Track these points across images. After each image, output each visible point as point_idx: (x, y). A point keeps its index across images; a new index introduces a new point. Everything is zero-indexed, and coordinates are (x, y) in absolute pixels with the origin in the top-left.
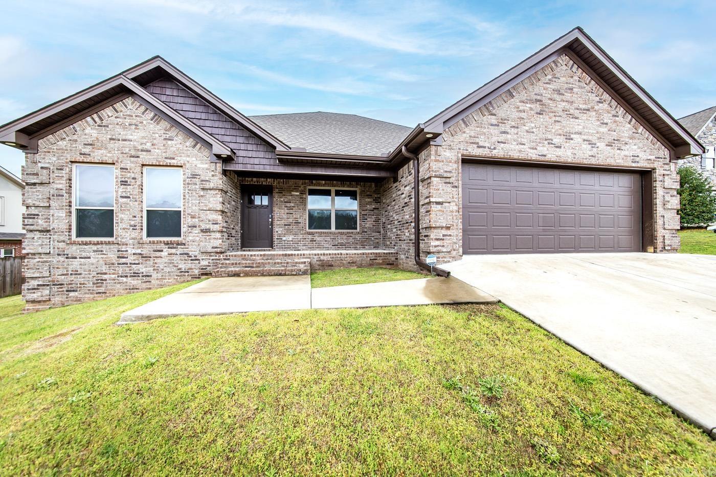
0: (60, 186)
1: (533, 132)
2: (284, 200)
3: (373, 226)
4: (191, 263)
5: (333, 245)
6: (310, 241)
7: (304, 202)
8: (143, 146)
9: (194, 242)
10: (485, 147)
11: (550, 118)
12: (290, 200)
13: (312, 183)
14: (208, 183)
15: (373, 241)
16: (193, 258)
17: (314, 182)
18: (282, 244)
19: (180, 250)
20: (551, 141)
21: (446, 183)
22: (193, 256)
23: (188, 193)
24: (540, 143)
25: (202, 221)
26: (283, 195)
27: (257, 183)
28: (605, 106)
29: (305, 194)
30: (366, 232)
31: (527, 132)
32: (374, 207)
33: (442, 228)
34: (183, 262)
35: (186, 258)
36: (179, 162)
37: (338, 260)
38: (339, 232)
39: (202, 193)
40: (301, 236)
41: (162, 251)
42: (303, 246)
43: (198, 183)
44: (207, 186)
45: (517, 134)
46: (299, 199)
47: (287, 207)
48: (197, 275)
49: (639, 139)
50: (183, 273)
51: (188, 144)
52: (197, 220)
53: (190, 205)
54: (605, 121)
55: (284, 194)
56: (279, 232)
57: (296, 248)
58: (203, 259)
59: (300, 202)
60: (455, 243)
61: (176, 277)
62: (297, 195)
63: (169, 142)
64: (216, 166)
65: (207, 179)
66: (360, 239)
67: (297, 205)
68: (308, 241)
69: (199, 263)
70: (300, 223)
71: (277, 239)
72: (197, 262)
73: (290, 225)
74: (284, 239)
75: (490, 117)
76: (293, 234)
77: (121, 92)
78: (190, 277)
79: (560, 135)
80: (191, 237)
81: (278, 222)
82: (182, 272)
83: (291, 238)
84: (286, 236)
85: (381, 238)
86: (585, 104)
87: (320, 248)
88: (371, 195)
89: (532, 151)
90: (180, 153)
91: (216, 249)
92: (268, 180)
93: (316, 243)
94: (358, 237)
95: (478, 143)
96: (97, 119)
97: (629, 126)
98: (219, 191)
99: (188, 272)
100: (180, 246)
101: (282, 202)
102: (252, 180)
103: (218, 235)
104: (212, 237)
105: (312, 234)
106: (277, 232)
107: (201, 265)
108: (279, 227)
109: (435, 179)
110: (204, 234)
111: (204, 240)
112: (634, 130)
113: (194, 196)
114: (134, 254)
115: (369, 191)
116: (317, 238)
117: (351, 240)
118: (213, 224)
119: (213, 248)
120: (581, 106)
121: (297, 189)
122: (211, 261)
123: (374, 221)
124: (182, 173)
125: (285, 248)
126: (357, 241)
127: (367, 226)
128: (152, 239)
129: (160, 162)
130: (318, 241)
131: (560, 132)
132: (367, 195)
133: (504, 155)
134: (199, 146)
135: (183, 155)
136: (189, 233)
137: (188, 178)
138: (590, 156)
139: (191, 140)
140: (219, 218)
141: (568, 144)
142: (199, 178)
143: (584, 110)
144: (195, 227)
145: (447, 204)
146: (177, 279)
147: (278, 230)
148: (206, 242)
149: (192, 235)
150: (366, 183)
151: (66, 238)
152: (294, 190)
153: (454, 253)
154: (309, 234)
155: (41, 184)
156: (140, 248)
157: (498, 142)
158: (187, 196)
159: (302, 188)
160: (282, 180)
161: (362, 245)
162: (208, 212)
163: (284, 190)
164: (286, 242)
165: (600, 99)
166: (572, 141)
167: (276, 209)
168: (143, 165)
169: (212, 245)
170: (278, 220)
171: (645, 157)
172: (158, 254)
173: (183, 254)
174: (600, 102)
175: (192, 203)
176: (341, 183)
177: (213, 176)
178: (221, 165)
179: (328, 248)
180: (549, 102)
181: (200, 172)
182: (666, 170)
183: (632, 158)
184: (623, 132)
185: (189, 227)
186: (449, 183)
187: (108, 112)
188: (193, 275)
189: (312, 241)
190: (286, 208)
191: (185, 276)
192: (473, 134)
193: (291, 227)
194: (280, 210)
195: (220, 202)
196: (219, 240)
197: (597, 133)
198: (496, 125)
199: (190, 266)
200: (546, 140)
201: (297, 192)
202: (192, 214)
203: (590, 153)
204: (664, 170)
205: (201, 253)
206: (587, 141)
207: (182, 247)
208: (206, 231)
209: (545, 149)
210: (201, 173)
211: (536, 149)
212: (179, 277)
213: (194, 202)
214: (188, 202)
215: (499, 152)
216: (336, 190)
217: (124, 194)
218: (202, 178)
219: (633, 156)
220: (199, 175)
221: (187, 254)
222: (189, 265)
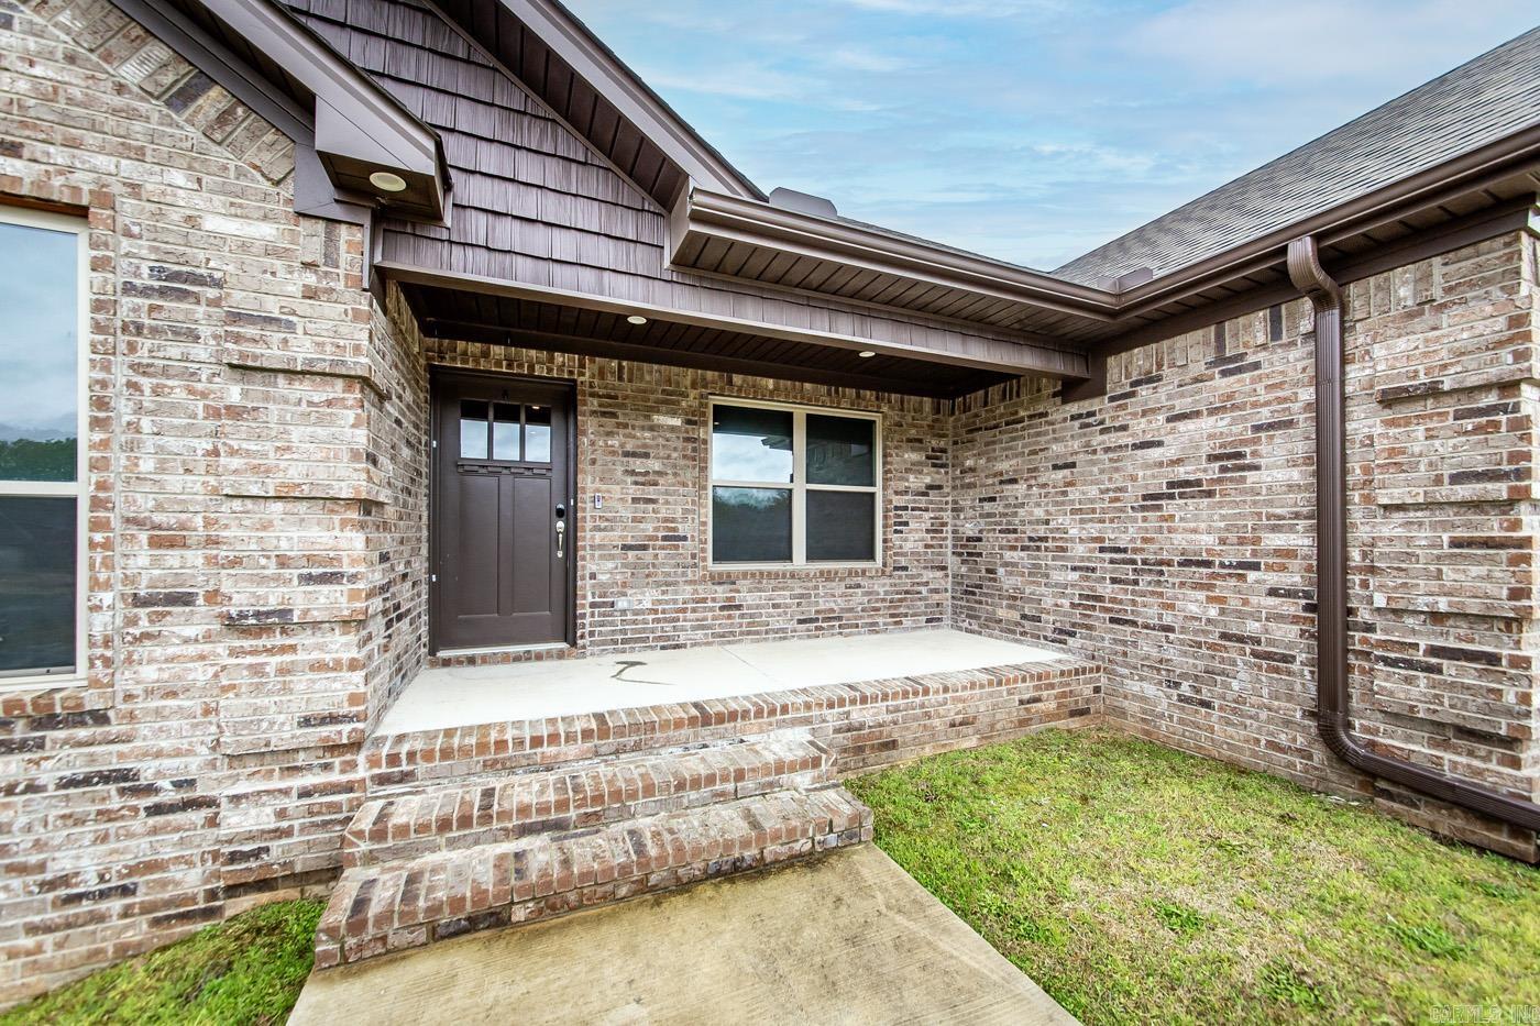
2: (622, 446)
3: (927, 546)
4: (155, 831)
5: (801, 622)
6: (722, 608)
7: (698, 457)
9: (174, 694)
12: (645, 446)
13: (730, 382)
14: (276, 337)
15: (925, 599)
16: (170, 796)
17: (737, 379)
18: (612, 623)
19: (63, 756)
22: (165, 784)
23: (131, 385)
25: (236, 562)
26: (618, 425)
27: (510, 366)
29: (705, 424)
30: (906, 568)
32: (928, 480)
34: (87, 833)
35: (115, 803)
36: (57, 181)
37: (915, 719)
38: (822, 573)
39: (234, 393)
40: (686, 592)
42: (694, 628)
43: (205, 331)
44: (271, 352)
46: (680, 444)
47: (633, 473)
48: (193, 900)
50: (86, 906)
51: (132, 72)
52: (195, 557)
53: (147, 465)
55: (620, 420)
56: (603, 578)
57: (668, 638)
58: (236, 799)
59: (685, 457)
61: (29, 942)
62: (673, 429)
64: (330, 240)
65: (272, 307)
66: (886, 593)
67: (675, 466)
68: (712, 609)
69: (213, 822)
70: (685, 538)
71: (593, 605)
72: (197, 816)
73: (644, 548)
74: (622, 604)
76: (658, 584)
78: (143, 923)
80: (148, 667)
81: (598, 535)
82: (79, 897)
83: (647, 598)
84: (630, 592)
85: (949, 587)
87: (757, 633)
88: (920, 441)
90: (64, 120)
91: (327, 731)
92: (559, 358)
93: (742, 616)
94: (881, 587)
98: (348, 389)
99: (126, 891)
100: (61, 734)
101: (614, 453)
102: (486, 355)
103: (342, 645)
104: (301, 656)
105: (728, 580)
106: (593, 576)
107: (223, 832)
108: (602, 557)
110: (247, 643)
111: (244, 680)
113: (173, 409)
115: (915, 426)
116: (747, 597)
117: (859, 598)
118: (308, 579)
119: (306, 722)
121: (673, 403)
122: (291, 803)
123: (928, 531)
124: (84, 254)
125: (624, 641)
126: (877, 601)
127: (908, 547)
130: (749, 607)
132: (909, 440)
134: (213, 100)
135: (91, 138)
136: (138, 639)
137: (129, 288)
139: (160, 52)
140: (350, 543)
142: (215, 303)
144: (186, 600)
146: (39, 949)
147: (596, 569)
148: (257, 689)
149: (158, 652)
150: (906, 397)
152: (663, 408)
154: (719, 580)
158: (124, 409)
159: (691, 401)
160: (614, 364)
161: (892, 616)
162: (278, 506)
163: (622, 406)
164: (630, 617)
167: (588, 482)
169: (300, 708)
170: (597, 529)
173: (87, 781)
175: (160, 449)
176: (829, 394)
177: (310, 294)
178: (362, 236)
179: (783, 630)
181: (220, 264)
185: (138, 601)
188: (168, 904)
189: (730, 606)
190: (629, 479)
191: (100, 918)
193: (648, 556)
194: (604, 487)
195: (355, 456)
196: (346, 675)
199: (140, 848)
201: (673, 413)
202: (158, 518)
205: (222, 763)
207: (82, 733)
208: (257, 625)
210: (230, 268)
212: (49, 940)
213: (171, 443)
214: (131, 447)
216: (809, 417)
218: (239, 299)
220: (218, 284)
221: (123, 776)
222: (138, 841)
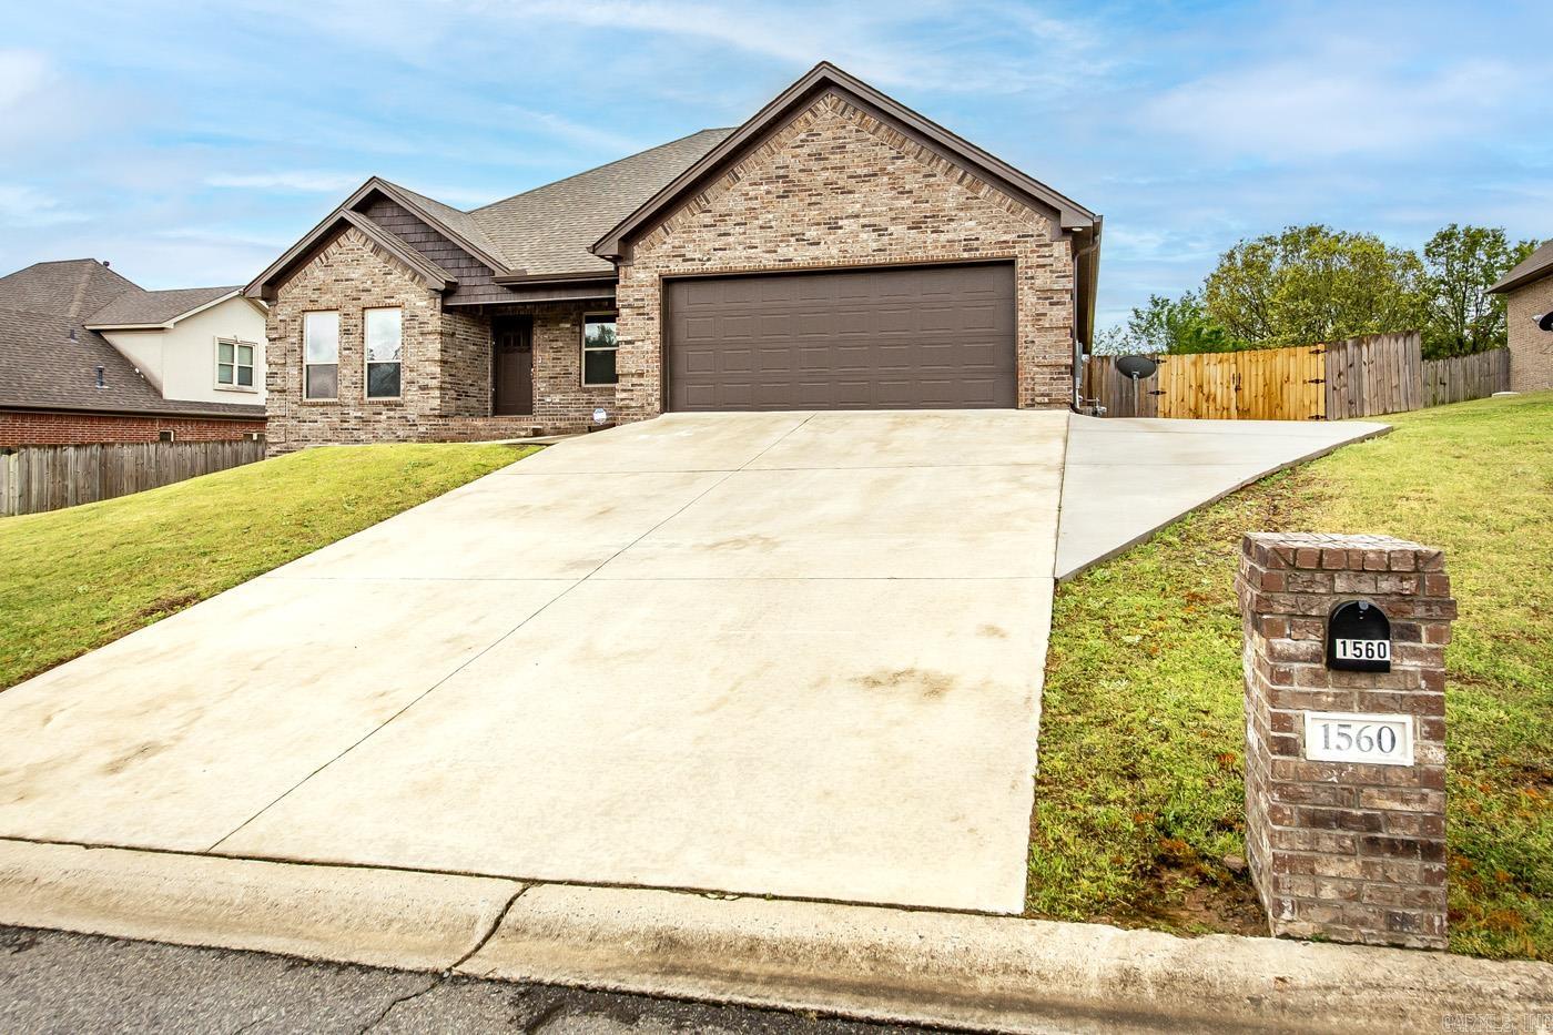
0: (294, 340)
1: (771, 227)
2: (549, 337)
4: (409, 430)
6: (586, 403)
7: (577, 339)
8: (365, 285)
9: (412, 402)
10: (694, 260)
11: (801, 200)
12: (557, 337)
14: (427, 326)
16: (411, 423)
18: (545, 407)
19: (398, 413)
20: (801, 237)
21: (638, 314)
22: (411, 420)
23: (407, 339)
24: (781, 241)
25: (421, 374)
26: (548, 331)
27: (513, 313)
28: (910, 161)
29: (579, 325)
31: (761, 227)
33: (633, 375)
34: (402, 428)
35: (405, 423)
36: (398, 302)
39: (421, 339)
40: (574, 396)
41: (380, 414)
42: (575, 411)
43: (416, 326)
44: (425, 330)
45: (745, 233)
46: (570, 335)
47: (553, 348)
49: (980, 208)
51: (407, 277)
52: (415, 374)
53: (409, 355)
54: (907, 188)
55: (548, 328)
56: (541, 389)
57: (566, 415)
58: (421, 423)
59: (572, 340)
60: (651, 395)
62: (567, 329)
63: (389, 277)
64: (435, 302)
65: (426, 320)
68: (582, 403)
70: (572, 374)
71: (538, 400)
72: (415, 428)
73: (557, 378)
74: (548, 400)
75: (702, 215)
76: (561, 393)
77: (341, 226)
79: (819, 224)
80: (409, 394)
81: (540, 373)
83: (557, 398)
84: (551, 395)
86: (869, 165)
89: (768, 255)
90: (399, 289)
91: (434, 412)
93: (594, 406)
95: (684, 255)
96: (324, 259)
97: (959, 188)
98: (438, 335)
100: (398, 408)
101: (546, 341)
102: (506, 310)
103: (437, 393)
104: (430, 395)
105: (590, 391)
106: (538, 389)
108: (541, 381)
109: (624, 310)
110: (422, 392)
111: (422, 399)
112: (970, 194)
113: (413, 343)
114: (355, 417)
116: (596, 399)
118: (431, 378)
119: (431, 410)
120: (859, 172)
121: (567, 318)
124: (401, 315)
125: (549, 415)
128: (372, 399)
129: (378, 302)
130: (597, 403)
131: (819, 219)
133: (721, 268)
134: (416, 280)
135: (402, 292)
136: (408, 390)
137: (406, 320)
138: (874, 251)
139: (408, 274)
140: (437, 370)
141: (832, 237)
142: (418, 320)
143: (865, 176)
144: (414, 383)
145: (640, 343)
147: (540, 386)
148: (424, 401)
151: (296, 399)
152: (563, 321)
153: (649, 409)
154: (586, 391)
155: (280, 338)
156: (360, 410)
157: (715, 250)
158: (406, 344)
159: (574, 316)
160: (546, 306)
163: (549, 323)
164: (551, 405)
165: (898, 153)
166: (840, 231)
167: (537, 353)
168: (364, 309)
169: (430, 406)
170: (539, 370)
171: (994, 239)
172: (377, 418)
173: (401, 418)
174: (897, 158)
175: (411, 352)
178: (439, 301)
180: (800, 175)
181: (419, 312)
182: (1044, 256)
183: (964, 243)
184: (946, 200)
185: (408, 383)
186: (644, 314)
187: (333, 248)
189: (589, 402)
190: (552, 350)
192: (677, 244)
193: (558, 381)
194: (541, 354)
195: (438, 350)
196: (437, 400)
197: (891, 209)
198: (711, 226)
200: (793, 235)
201: (567, 322)
202: (411, 366)
203: (875, 246)
204: (1039, 257)
205: (419, 417)
206: (870, 226)
207: (401, 408)
208: (424, 388)
209: (791, 249)
211: (776, 252)
213: (413, 350)
214: (407, 352)
215: (714, 265)
217: (347, 346)
218: (421, 320)
219: (965, 240)
220: (418, 316)
221: (406, 418)
222: (407, 432)
